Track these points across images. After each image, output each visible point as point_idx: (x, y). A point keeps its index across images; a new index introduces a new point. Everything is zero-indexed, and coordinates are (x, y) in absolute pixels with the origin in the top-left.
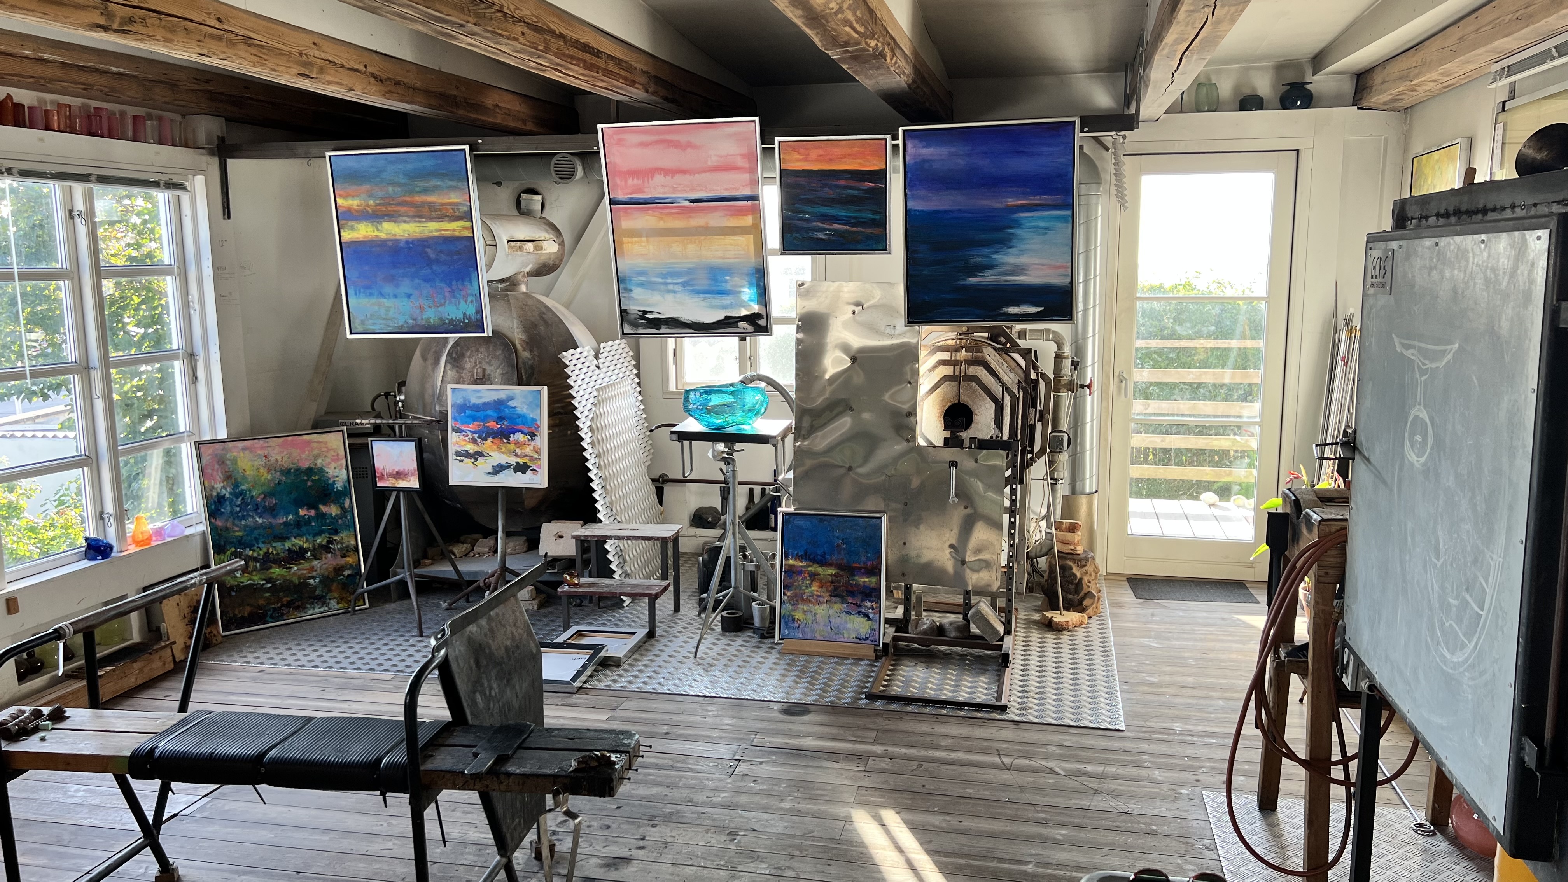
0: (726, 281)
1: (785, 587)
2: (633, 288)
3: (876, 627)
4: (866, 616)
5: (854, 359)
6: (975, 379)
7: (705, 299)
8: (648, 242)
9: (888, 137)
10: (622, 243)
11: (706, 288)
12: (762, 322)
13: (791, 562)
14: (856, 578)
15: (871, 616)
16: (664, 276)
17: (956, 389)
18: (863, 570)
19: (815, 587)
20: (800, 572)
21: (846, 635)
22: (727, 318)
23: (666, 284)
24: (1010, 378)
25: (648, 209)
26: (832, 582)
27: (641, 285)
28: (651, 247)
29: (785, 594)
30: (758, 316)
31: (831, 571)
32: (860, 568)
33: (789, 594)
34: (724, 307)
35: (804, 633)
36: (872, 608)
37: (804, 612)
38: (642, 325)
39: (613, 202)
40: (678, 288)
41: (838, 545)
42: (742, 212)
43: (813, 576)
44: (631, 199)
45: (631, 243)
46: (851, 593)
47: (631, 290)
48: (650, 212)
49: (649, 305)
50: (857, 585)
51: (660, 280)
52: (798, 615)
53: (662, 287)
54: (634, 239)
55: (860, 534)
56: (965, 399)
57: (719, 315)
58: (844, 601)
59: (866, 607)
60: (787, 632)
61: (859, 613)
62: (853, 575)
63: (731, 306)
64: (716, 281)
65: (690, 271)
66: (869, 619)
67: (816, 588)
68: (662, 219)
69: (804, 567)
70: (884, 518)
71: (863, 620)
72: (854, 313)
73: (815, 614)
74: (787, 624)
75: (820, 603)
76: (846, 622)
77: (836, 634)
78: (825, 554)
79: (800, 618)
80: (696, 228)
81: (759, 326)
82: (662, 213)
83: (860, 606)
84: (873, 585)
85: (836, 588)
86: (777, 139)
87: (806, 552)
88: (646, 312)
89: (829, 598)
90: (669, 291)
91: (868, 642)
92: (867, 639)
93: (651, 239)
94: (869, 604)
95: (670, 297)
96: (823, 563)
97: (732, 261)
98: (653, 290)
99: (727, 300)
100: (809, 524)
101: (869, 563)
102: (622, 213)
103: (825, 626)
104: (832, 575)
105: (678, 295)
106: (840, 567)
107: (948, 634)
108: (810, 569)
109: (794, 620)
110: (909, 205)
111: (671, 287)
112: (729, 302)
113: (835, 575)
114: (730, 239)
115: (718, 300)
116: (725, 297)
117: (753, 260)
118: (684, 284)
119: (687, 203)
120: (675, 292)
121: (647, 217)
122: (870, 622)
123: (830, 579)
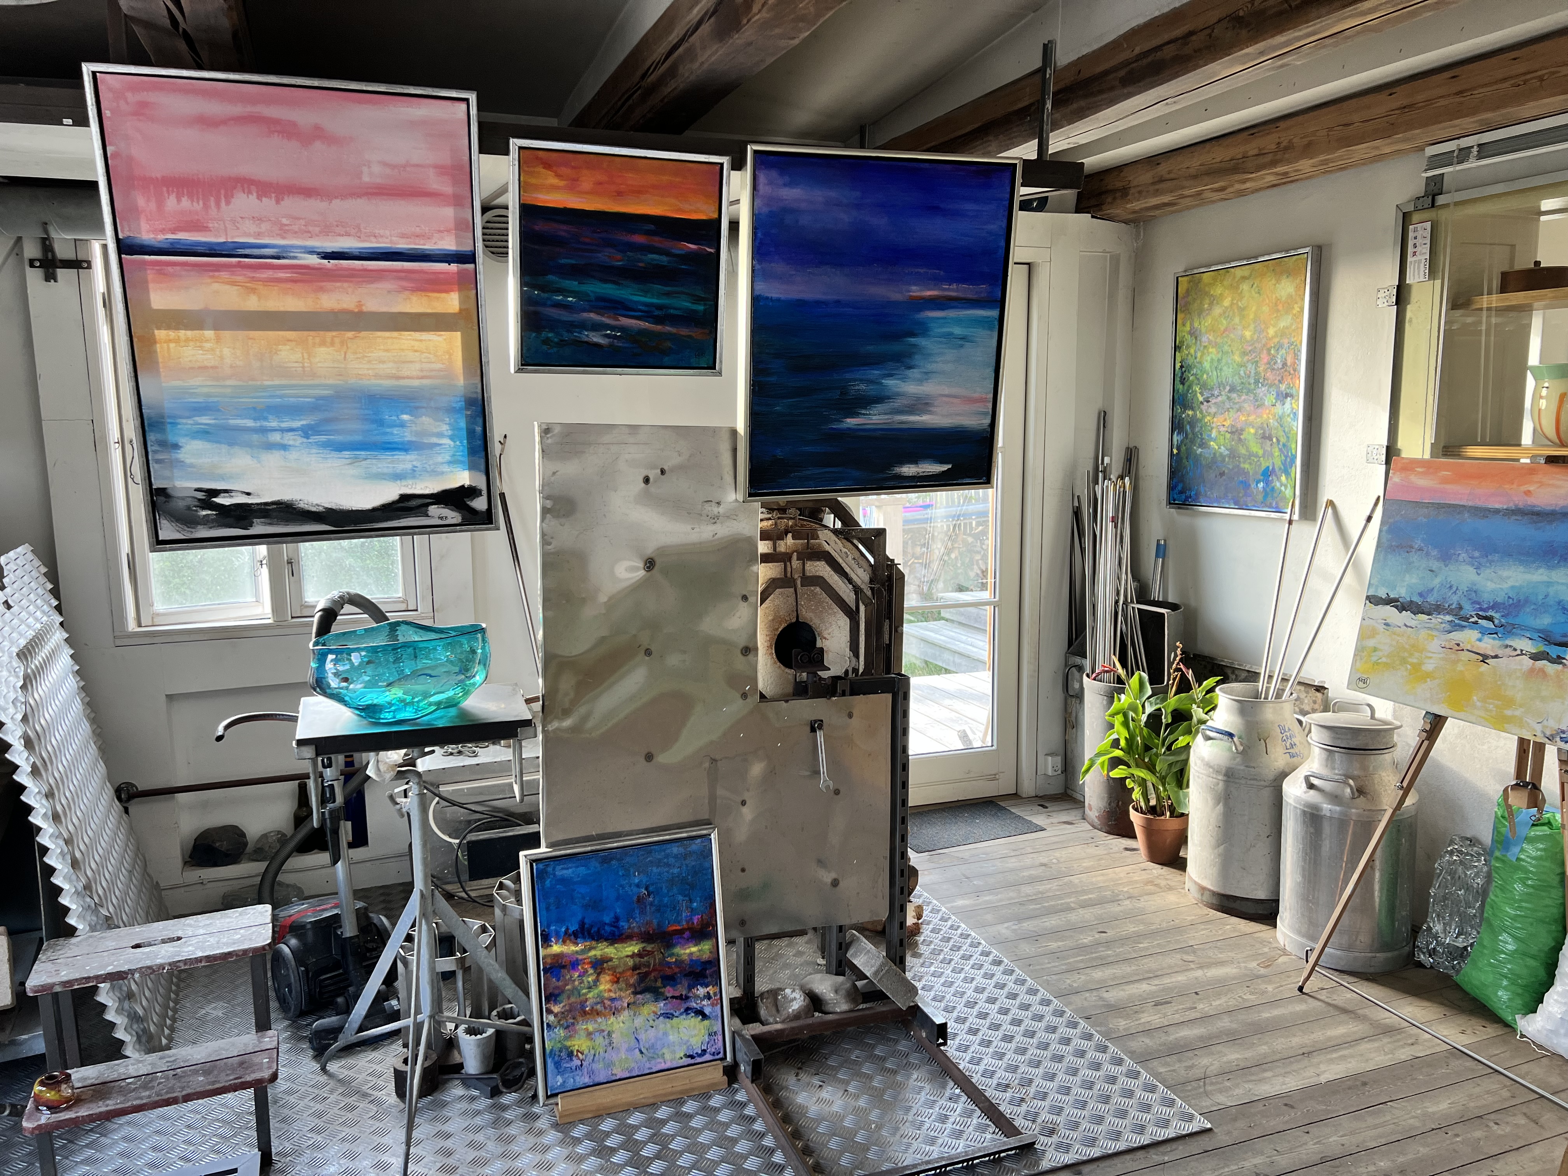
0: (402, 425)
1: (550, 996)
2: (182, 441)
3: (717, 1027)
4: (700, 1013)
5: (650, 564)
6: (819, 581)
7: (356, 459)
8: (218, 340)
9: (725, 160)
10: (151, 341)
11: (358, 438)
12: (480, 504)
13: (556, 948)
14: (678, 950)
15: (707, 1011)
16: (259, 413)
17: (792, 600)
18: (687, 934)
19: (605, 985)
20: (574, 964)
21: (668, 1056)
22: (404, 498)
23: (264, 431)
25: (218, 268)
26: (635, 968)
27: (205, 434)
28: (226, 351)
29: (549, 1011)
30: (471, 492)
31: (633, 948)
32: (680, 932)
33: (556, 1009)
34: (398, 477)
35: (591, 1073)
36: (708, 997)
37: (589, 1034)
38: (205, 522)
39: (125, 247)
40: (289, 439)
41: (640, 900)
42: (437, 285)
43: (599, 965)
44: (174, 242)
45: (177, 341)
46: (670, 980)
47: (176, 446)
48: (224, 275)
49: (222, 478)
50: (679, 963)
51: (250, 423)
52: (579, 1043)
53: (255, 437)
54: (182, 333)
55: (676, 871)
56: (808, 615)
57: (388, 493)
58: (658, 996)
59: (697, 997)
60: (560, 1080)
61: (687, 1010)
62: (669, 946)
63: (413, 474)
64: (381, 423)
65: (319, 405)
66: (705, 1016)
67: (608, 986)
68: (253, 290)
69: (583, 952)
70: (714, 836)
71: (693, 1022)
72: (647, 480)
73: (609, 1034)
74: (557, 1065)
75: (615, 1012)
76: (665, 1034)
77: (650, 1059)
78: (617, 919)
79: (584, 1048)
80: (334, 313)
81: (474, 511)
82: (253, 279)
83: (687, 998)
84: (706, 956)
85: (643, 977)
86: (515, 143)
87: (582, 924)
88: (216, 493)
89: (631, 999)
90: (270, 447)
91: (708, 1057)
92: (704, 1052)
93: (227, 334)
94: (701, 991)
95: (273, 459)
96: (616, 937)
97: (416, 383)
98: (231, 444)
99: (406, 461)
100: (582, 870)
101: (696, 919)
102: (150, 274)
103: (630, 1050)
104: (633, 956)
105: (293, 455)
106: (646, 937)
107: (829, 1008)
108: (592, 953)
109: (570, 1054)
111: (276, 437)
112: (409, 466)
113: (640, 955)
114: (408, 340)
115: (385, 463)
116: (401, 456)
117: (461, 381)
118: (307, 432)
119: (314, 260)
120: (284, 447)
121: (216, 286)
122: (706, 1022)
123: (630, 962)
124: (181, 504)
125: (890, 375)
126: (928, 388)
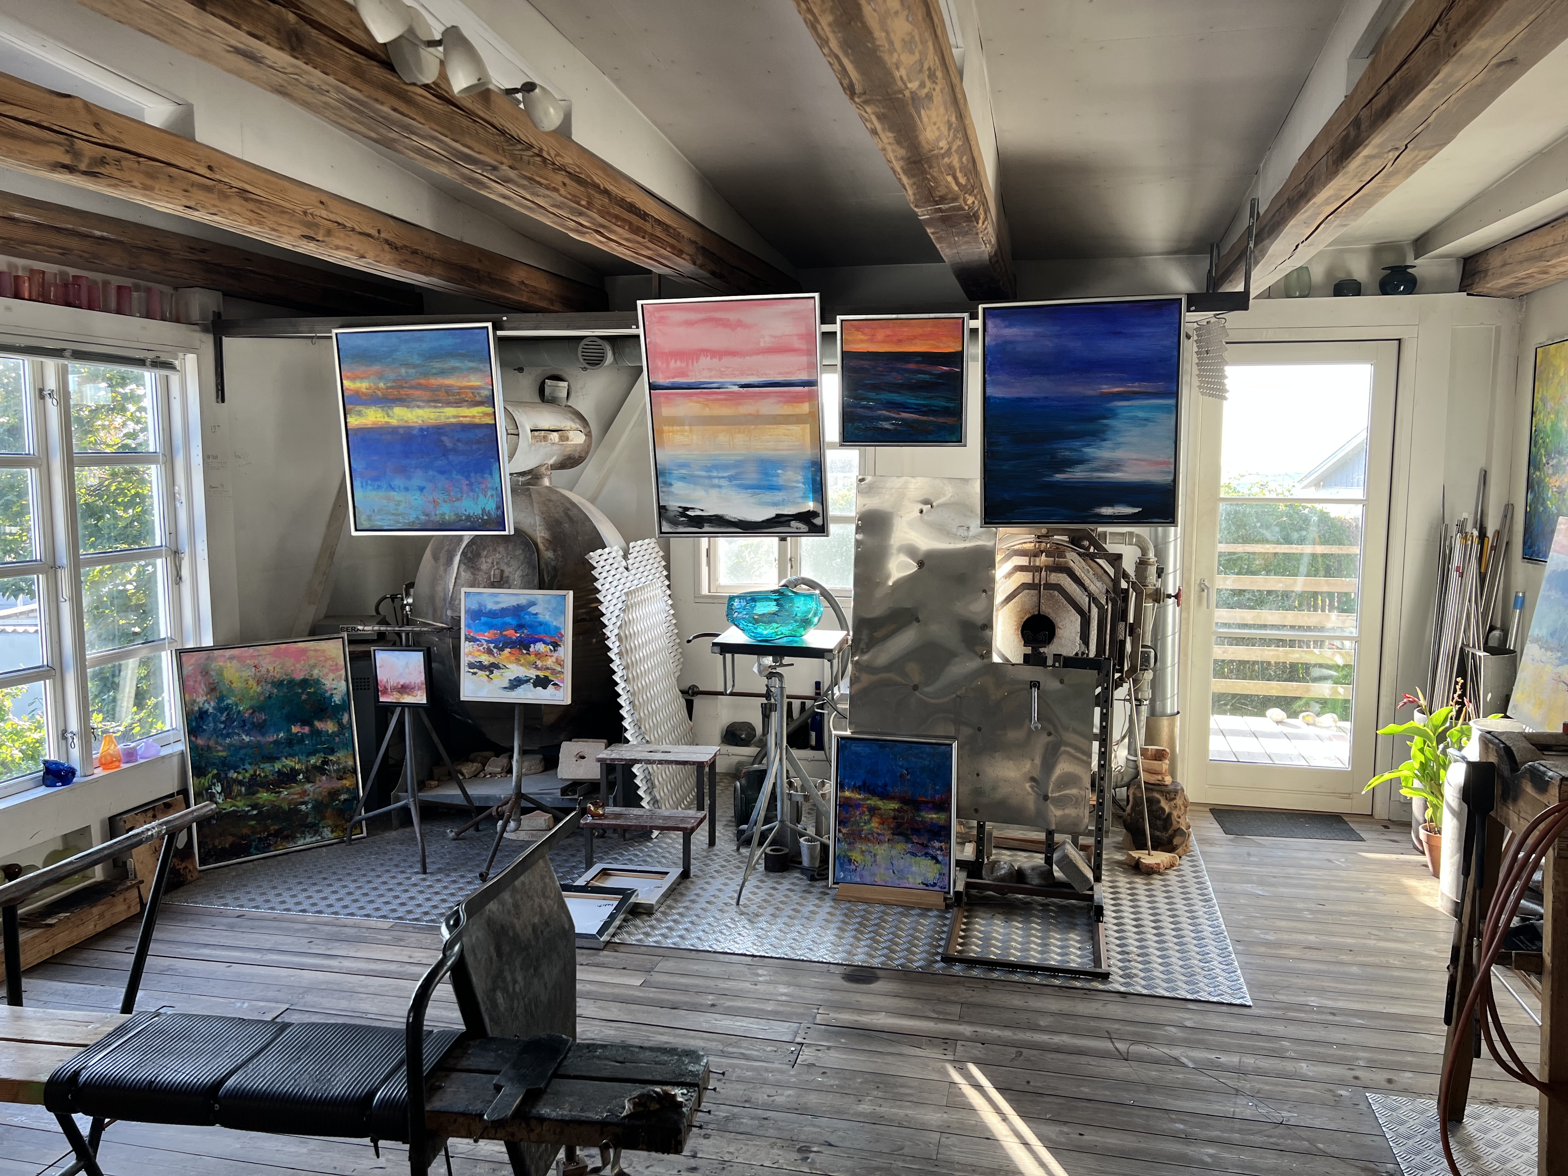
0: (778, 476)
1: (841, 822)
2: (673, 482)
3: (946, 871)
4: (934, 858)
5: (921, 564)
6: (1058, 587)
7: (754, 494)
8: (691, 431)
9: (966, 315)
10: (662, 432)
11: (755, 482)
12: (818, 521)
13: (847, 794)
14: (923, 814)
15: (940, 858)
16: (709, 469)
17: (1035, 599)
18: (930, 805)
19: (874, 824)
20: (857, 806)
21: (911, 880)
22: (778, 516)
23: (710, 477)
24: (1097, 587)
25: (691, 395)
26: (894, 818)
27: (683, 478)
28: (694, 437)
29: (840, 831)
30: (814, 514)
31: (894, 805)
32: (927, 803)
33: (844, 831)
34: (775, 504)
35: (861, 876)
36: (941, 849)
37: (862, 852)
38: (682, 524)
39: (652, 387)
40: (723, 482)
41: (902, 776)
42: (797, 399)
43: (873, 810)
44: (673, 383)
45: (673, 432)
46: (917, 831)
47: (671, 485)
48: (694, 398)
49: (690, 501)
50: (923, 822)
51: (704, 474)
52: (856, 855)
53: (706, 481)
54: (675, 428)
55: (927, 763)
56: (1046, 610)
57: (769, 513)
58: (908, 840)
59: (934, 847)
60: (842, 875)
61: (926, 854)
62: (918, 810)
63: (783, 503)
64: (767, 474)
65: (737, 464)
66: (937, 862)
67: (877, 825)
68: (707, 405)
69: (863, 799)
70: (955, 745)
71: (930, 862)
72: (921, 512)
73: (875, 855)
74: (841, 865)
75: (880, 842)
76: (911, 865)
77: (899, 878)
78: (886, 785)
79: (858, 859)
80: (745, 416)
81: (815, 525)
82: (708, 400)
83: (927, 846)
84: (942, 822)
85: (899, 825)
86: (839, 318)
87: (864, 783)
88: (687, 509)
89: (891, 837)
90: (714, 486)
91: (937, 888)
92: (935, 885)
93: (695, 428)
94: (937, 844)
95: (714, 492)
96: (884, 796)
97: (785, 453)
98: (695, 484)
99: (779, 496)
100: (867, 750)
101: (937, 797)
102: (662, 399)
103: (887, 869)
104: (894, 810)
105: (724, 491)
106: (903, 801)
107: (1029, 880)
108: (869, 802)
109: (850, 861)
110: (989, 391)
111: (716, 481)
112: (781, 498)
113: (898, 810)
114: (783, 429)
115: (769, 496)
116: (777, 493)
117: (809, 452)
118: (730, 479)
119: (736, 389)
120: (720, 487)
121: (691, 404)
122: (938, 866)
123: (892, 814)
124: (672, 514)
125: (1088, 445)
126: (1119, 454)
